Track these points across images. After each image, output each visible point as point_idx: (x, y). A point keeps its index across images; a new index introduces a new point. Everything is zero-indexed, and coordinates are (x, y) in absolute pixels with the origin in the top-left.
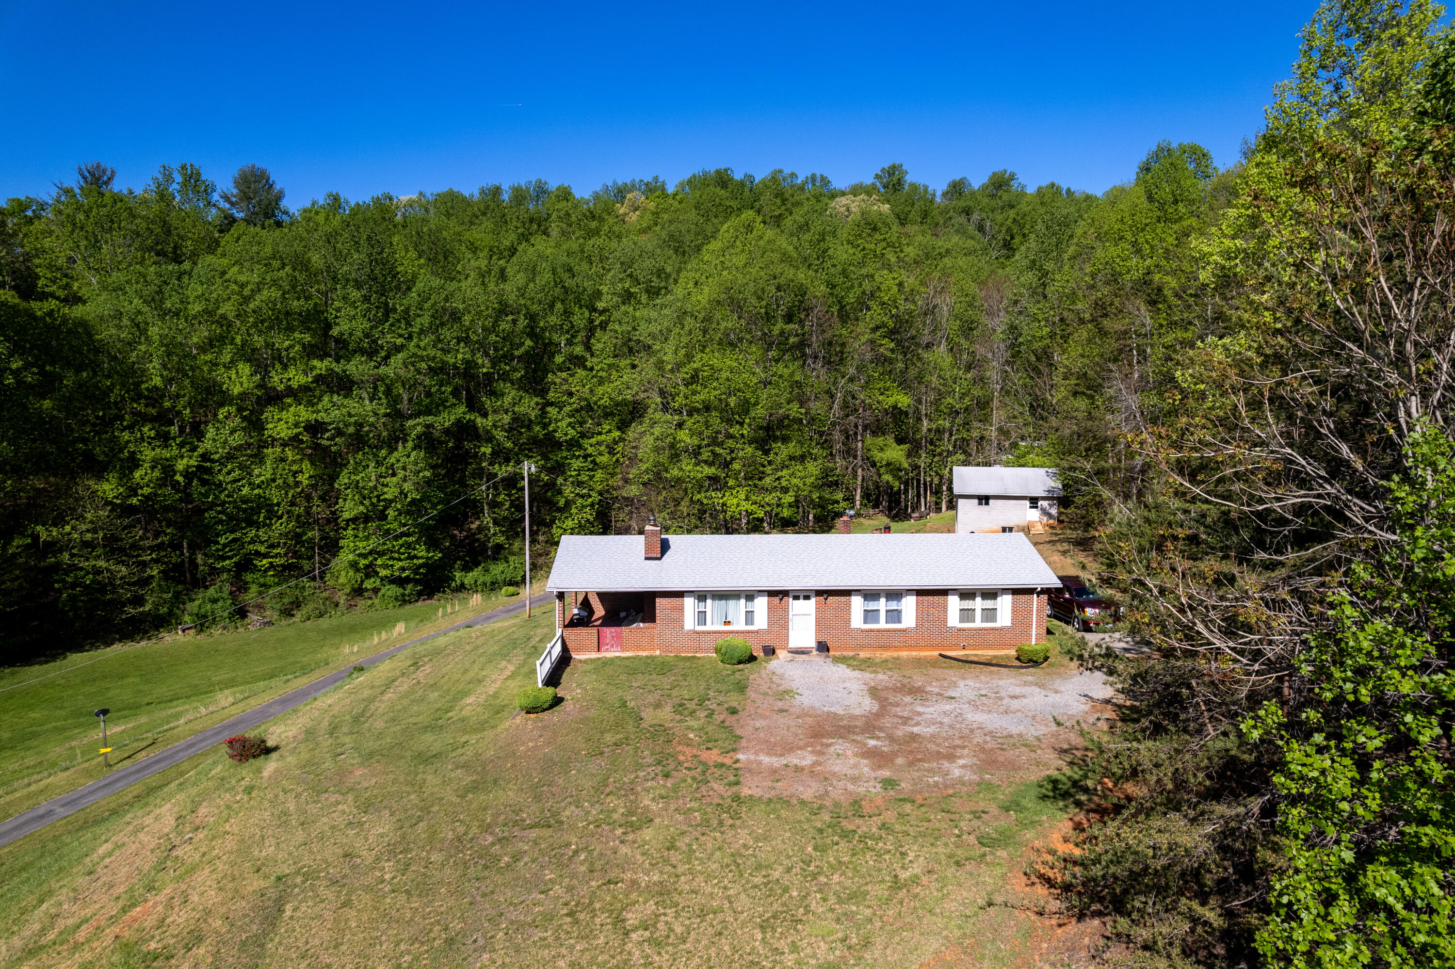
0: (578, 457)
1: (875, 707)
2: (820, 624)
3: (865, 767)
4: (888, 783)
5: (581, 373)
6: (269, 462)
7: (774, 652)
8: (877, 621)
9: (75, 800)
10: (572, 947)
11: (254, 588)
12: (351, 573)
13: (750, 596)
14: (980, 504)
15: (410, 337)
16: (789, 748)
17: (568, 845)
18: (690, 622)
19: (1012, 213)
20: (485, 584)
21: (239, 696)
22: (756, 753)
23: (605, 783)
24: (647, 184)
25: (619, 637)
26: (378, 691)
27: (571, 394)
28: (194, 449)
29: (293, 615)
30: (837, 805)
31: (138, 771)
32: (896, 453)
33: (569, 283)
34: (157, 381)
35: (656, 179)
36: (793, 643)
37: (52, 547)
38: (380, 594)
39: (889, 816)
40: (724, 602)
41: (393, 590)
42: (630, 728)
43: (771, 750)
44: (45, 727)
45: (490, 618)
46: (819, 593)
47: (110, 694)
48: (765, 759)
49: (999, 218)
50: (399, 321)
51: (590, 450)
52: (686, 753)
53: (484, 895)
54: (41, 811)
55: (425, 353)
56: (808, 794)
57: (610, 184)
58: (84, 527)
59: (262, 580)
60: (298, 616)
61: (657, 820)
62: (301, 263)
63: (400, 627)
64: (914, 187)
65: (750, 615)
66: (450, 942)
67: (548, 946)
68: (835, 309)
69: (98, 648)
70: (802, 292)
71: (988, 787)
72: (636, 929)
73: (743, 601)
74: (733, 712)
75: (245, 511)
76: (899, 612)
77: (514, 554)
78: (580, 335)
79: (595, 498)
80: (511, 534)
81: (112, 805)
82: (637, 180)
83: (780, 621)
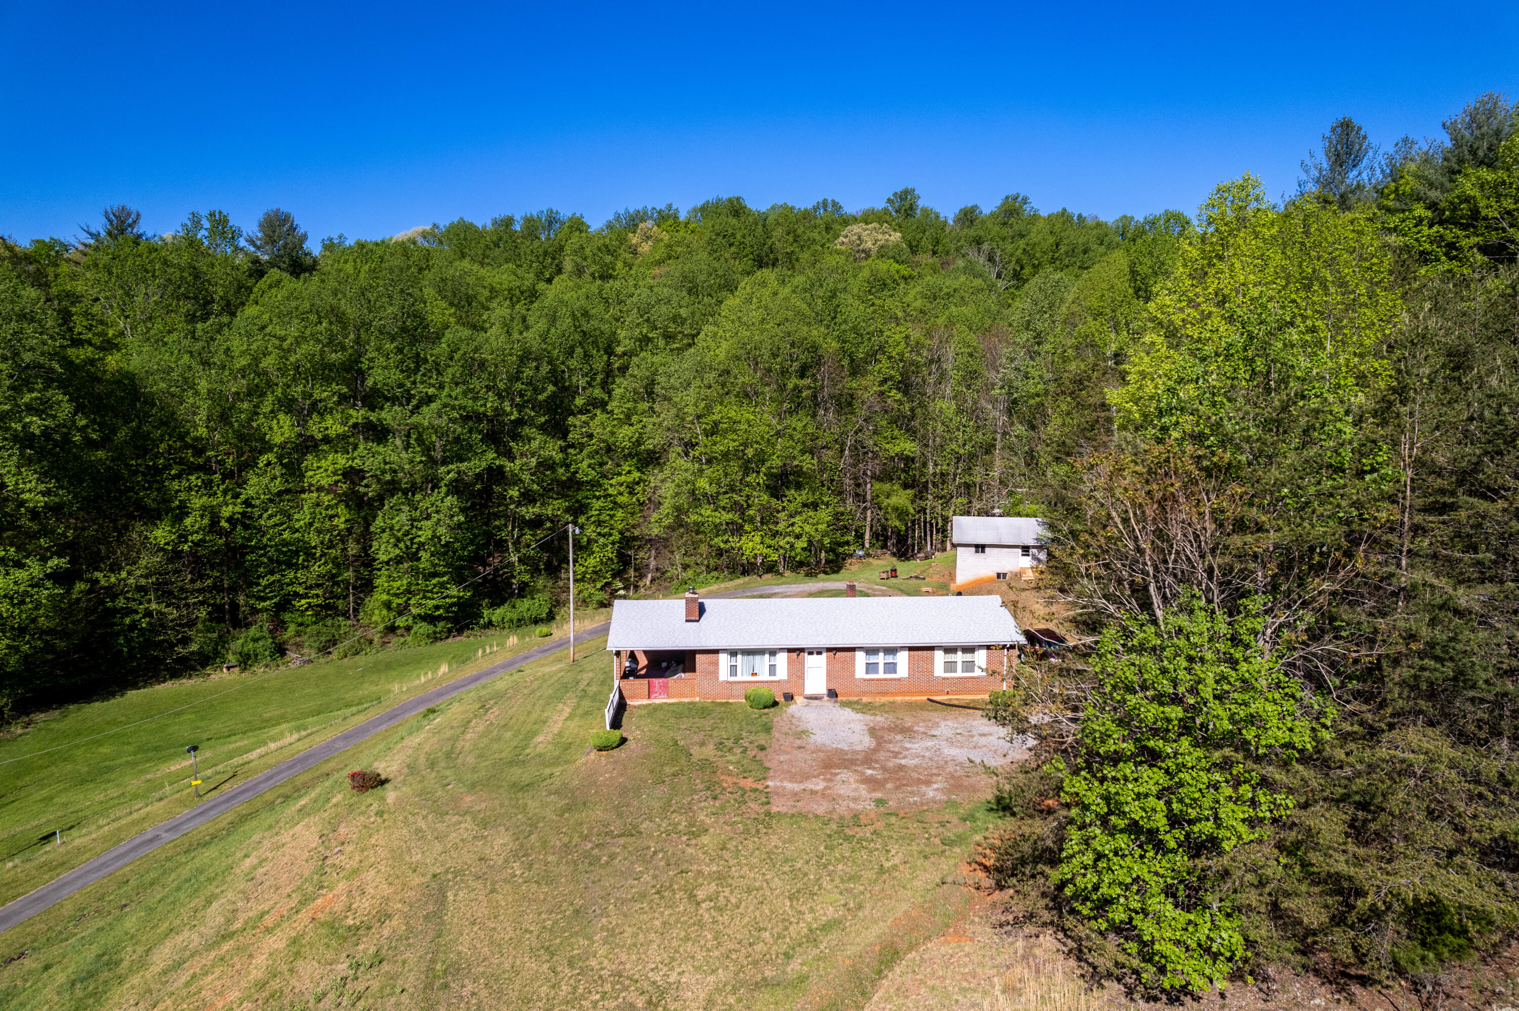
0: (598, 498)
1: (873, 744)
2: (830, 675)
3: (863, 790)
4: (880, 802)
5: (600, 416)
6: (305, 508)
7: (792, 698)
8: (877, 672)
9: (176, 826)
10: (662, 913)
11: (292, 628)
12: (385, 612)
13: (773, 652)
14: (977, 552)
15: (441, 387)
16: (806, 777)
17: (649, 848)
18: (724, 674)
19: (1022, 243)
20: (512, 621)
22: (781, 781)
23: (669, 803)
24: (660, 212)
25: (665, 687)
26: (459, 731)
27: (591, 436)
28: (236, 496)
29: (330, 653)
30: (842, 818)
31: (227, 801)
32: (901, 498)
33: (587, 327)
34: (202, 431)
35: (670, 207)
36: (808, 691)
37: (110, 592)
38: (412, 632)
39: (879, 825)
40: (751, 657)
41: (423, 628)
42: (683, 761)
43: (793, 778)
44: (118, 762)
45: (527, 658)
46: (829, 650)
47: (171, 730)
48: (789, 785)
49: (1009, 247)
50: (430, 371)
51: (611, 491)
52: (728, 782)
53: (594, 882)
54: (149, 836)
55: (457, 403)
56: (821, 811)
57: (622, 212)
58: (138, 573)
59: (300, 620)
60: (335, 656)
61: (712, 830)
63: (444, 668)
64: (926, 212)
65: (772, 669)
66: (577, 912)
67: (646, 913)
68: (845, 362)
70: (815, 348)
71: (953, 804)
72: (704, 901)
73: (767, 656)
74: (762, 748)
75: (285, 553)
76: (895, 664)
77: (539, 591)
78: (599, 378)
79: (616, 536)
80: (535, 571)
81: (211, 831)
82: (649, 208)
83: (797, 673)
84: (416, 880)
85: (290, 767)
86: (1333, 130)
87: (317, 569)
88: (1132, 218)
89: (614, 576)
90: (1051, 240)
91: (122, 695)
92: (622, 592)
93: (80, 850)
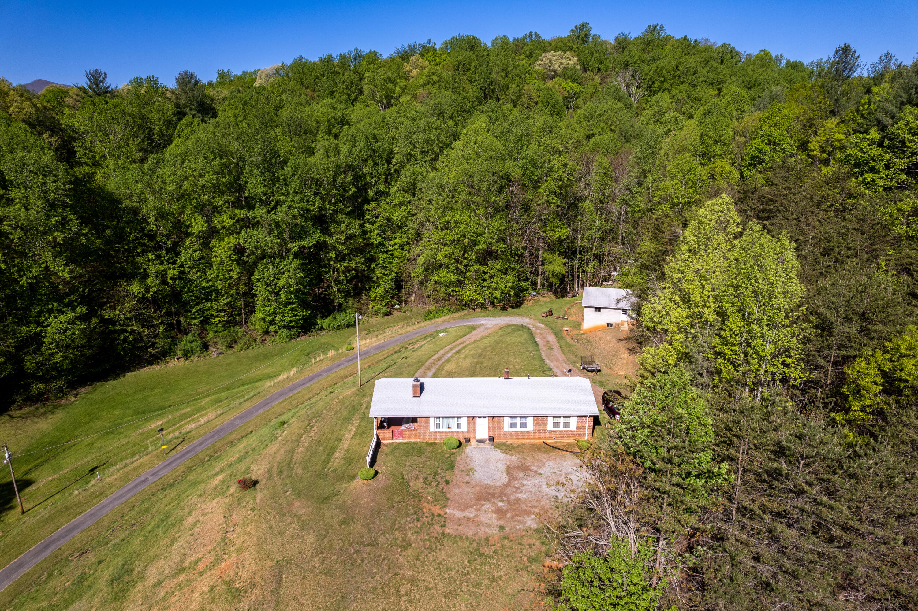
0: (383, 252)
1: (506, 480)
2: (490, 429)
3: (494, 518)
4: (502, 528)
5: (384, 203)
7: (469, 440)
8: (516, 427)
9: (156, 472)
10: (382, 602)
11: (211, 334)
12: (262, 323)
13: (459, 418)
14: (596, 311)
16: (467, 507)
17: (381, 555)
18: (432, 428)
20: (334, 326)
21: (219, 412)
22: (453, 509)
23: (394, 523)
24: (423, 47)
25: (401, 433)
26: (295, 444)
27: (378, 215)
28: (174, 263)
29: (233, 347)
30: (480, 539)
31: (180, 457)
32: (559, 264)
33: (375, 146)
34: (152, 227)
35: (429, 41)
36: (478, 437)
37: (111, 322)
38: (278, 335)
39: (498, 546)
40: (447, 420)
41: (284, 332)
42: (405, 492)
43: (459, 508)
44: (125, 420)
45: (339, 365)
46: (490, 417)
47: (150, 399)
48: (457, 513)
49: (646, 68)
50: (281, 185)
51: (390, 248)
52: (426, 507)
53: (352, 577)
54: (143, 478)
55: (297, 205)
56: (470, 533)
57: (400, 47)
58: (125, 310)
59: (215, 329)
60: (236, 347)
61: (413, 545)
63: (293, 371)
64: (596, 38)
65: (459, 426)
66: (342, 597)
67: (375, 602)
69: (137, 369)
70: (507, 176)
72: (403, 596)
73: (456, 419)
74: (447, 483)
75: (204, 294)
76: (526, 424)
77: (349, 307)
78: (383, 178)
79: (394, 275)
80: (347, 295)
81: (174, 476)
82: (418, 43)
83: (472, 427)
84: (269, 564)
85: (212, 437)
86: (836, 52)
87: (223, 301)
88: (729, 45)
89: (393, 298)
90: (674, 63)
91: (124, 376)
92: (397, 306)
93: (109, 486)
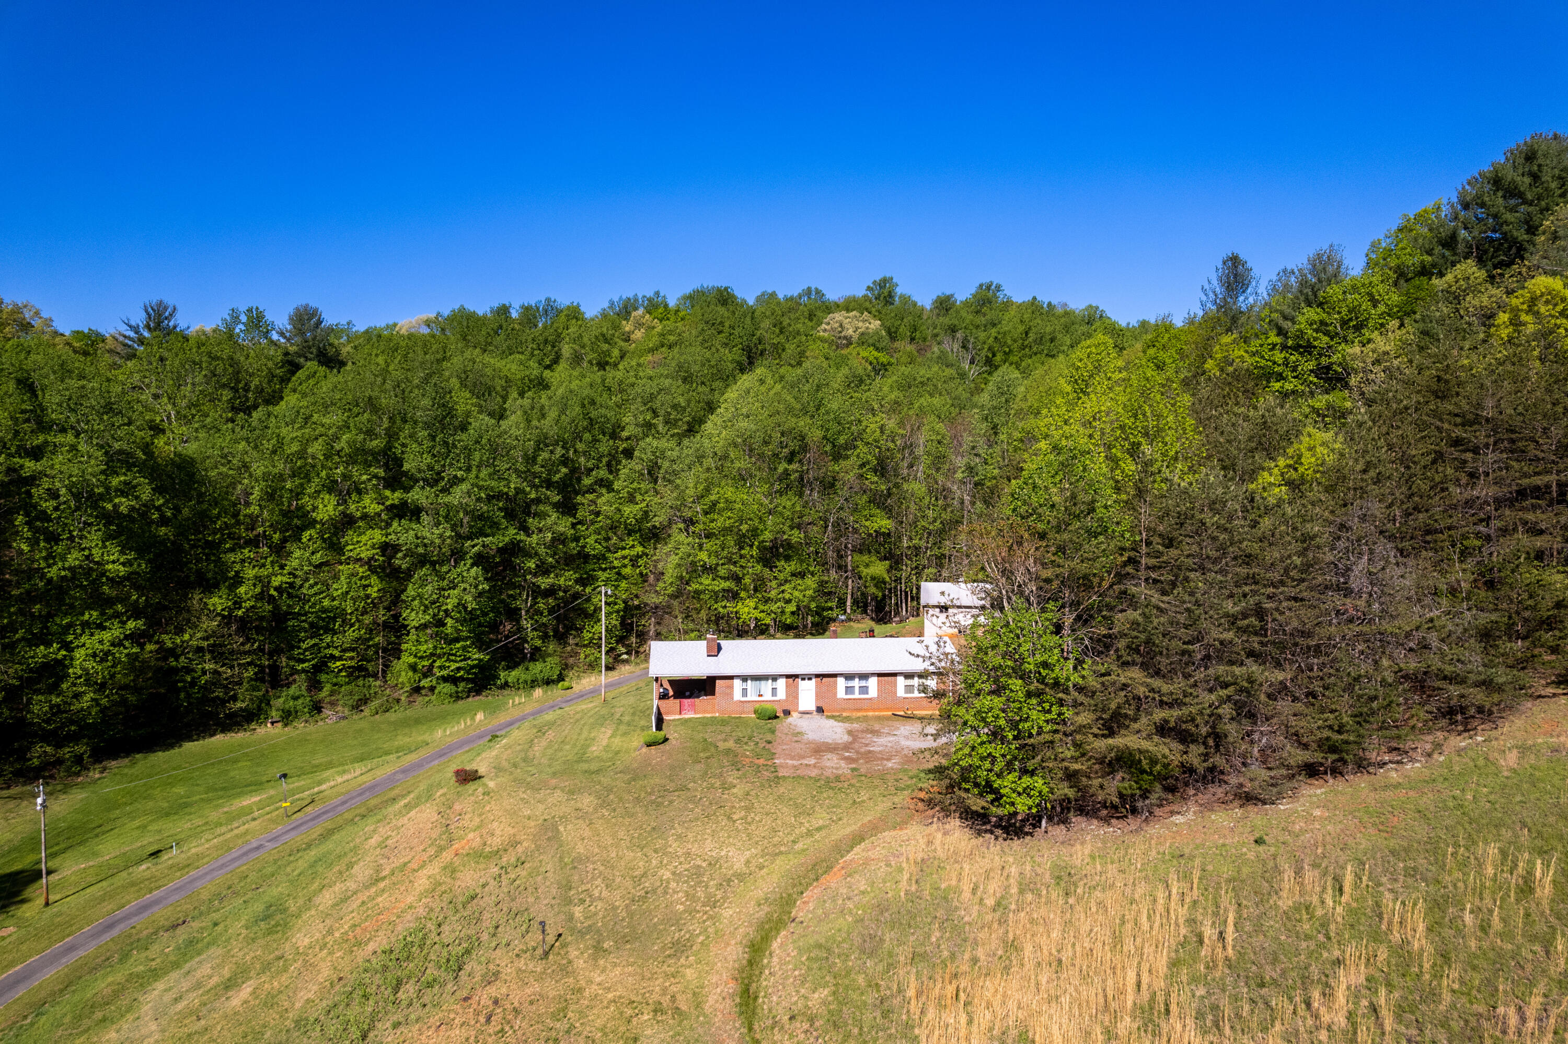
0: (604, 570)
1: (850, 739)
2: (818, 695)
3: (843, 764)
4: (853, 770)
5: (606, 497)
6: (342, 578)
7: (789, 713)
8: (853, 693)
9: (274, 838)
10: (711, 827)
11: (327, 688)
12: (410, 673)
13: (775, 678)
14: (941, 612)
15: (469, 469)
16: (803, 757)
17: (696, 796)
18: (737, 696)
19: (993, 332)
20: (526, 682)
21: (364, 769)
22: (784, 760)
23: (706, 773)
24: (650, 300)
25: (693, 705)
27: (598, 514)
28: (282, 567)
29: (362, 711)
30: (828, 778)
31: (313, 819)
32: (879, 568)
35: (658, 294)
36: (801, 708)
37: (173, 653)
38: (436, 692)
39: (853, 781)
40: (758, 682)
41: (448, 688)
42: (713, 749)
43: (792, 758)
44: (194, 799)
46: (817, 676)
47: (232, 774)
48: (790, 762)
49: (982, 335)
50: (458, 455)
51: (616, 563)
52: (746, 761)
53: (661, 815)
54: (255, 845)
55: (483, 484)
56: (813, 775)
57: (616, 299)
58: (199, 635)
59: (334, 680)
60: (367, 712)
61: (738, 786)
62: (372, 405)
63: (480, 716)
64: (906, 299)
65: (774, 690)
66: (653, 829)
67: (700, 827)
68: (828, 448)
69: (204, 738)
70: (802, 437)
71: (905, 770)
72: (738, 820)
73: (770, 682)
74: (769, 742)
75: (323, 619)
76: (867, 687)
77: (550, 655)
78: (605, 460)
79: (621, 603)
80: (545, 637)
81: (306, 841)
82: (640, 296)
83: (793, 694)
84: (532, 823)
85: (360, 794)
86: (1224, 263)
87: (351, 634)
88: (1097, 308)
89: (617, 642)
90: (1021, 328)
91: (181, 746)
92: (625, 657)
93: (199, 857)
